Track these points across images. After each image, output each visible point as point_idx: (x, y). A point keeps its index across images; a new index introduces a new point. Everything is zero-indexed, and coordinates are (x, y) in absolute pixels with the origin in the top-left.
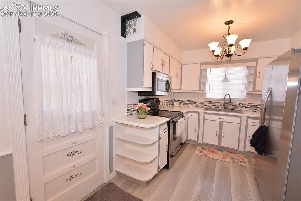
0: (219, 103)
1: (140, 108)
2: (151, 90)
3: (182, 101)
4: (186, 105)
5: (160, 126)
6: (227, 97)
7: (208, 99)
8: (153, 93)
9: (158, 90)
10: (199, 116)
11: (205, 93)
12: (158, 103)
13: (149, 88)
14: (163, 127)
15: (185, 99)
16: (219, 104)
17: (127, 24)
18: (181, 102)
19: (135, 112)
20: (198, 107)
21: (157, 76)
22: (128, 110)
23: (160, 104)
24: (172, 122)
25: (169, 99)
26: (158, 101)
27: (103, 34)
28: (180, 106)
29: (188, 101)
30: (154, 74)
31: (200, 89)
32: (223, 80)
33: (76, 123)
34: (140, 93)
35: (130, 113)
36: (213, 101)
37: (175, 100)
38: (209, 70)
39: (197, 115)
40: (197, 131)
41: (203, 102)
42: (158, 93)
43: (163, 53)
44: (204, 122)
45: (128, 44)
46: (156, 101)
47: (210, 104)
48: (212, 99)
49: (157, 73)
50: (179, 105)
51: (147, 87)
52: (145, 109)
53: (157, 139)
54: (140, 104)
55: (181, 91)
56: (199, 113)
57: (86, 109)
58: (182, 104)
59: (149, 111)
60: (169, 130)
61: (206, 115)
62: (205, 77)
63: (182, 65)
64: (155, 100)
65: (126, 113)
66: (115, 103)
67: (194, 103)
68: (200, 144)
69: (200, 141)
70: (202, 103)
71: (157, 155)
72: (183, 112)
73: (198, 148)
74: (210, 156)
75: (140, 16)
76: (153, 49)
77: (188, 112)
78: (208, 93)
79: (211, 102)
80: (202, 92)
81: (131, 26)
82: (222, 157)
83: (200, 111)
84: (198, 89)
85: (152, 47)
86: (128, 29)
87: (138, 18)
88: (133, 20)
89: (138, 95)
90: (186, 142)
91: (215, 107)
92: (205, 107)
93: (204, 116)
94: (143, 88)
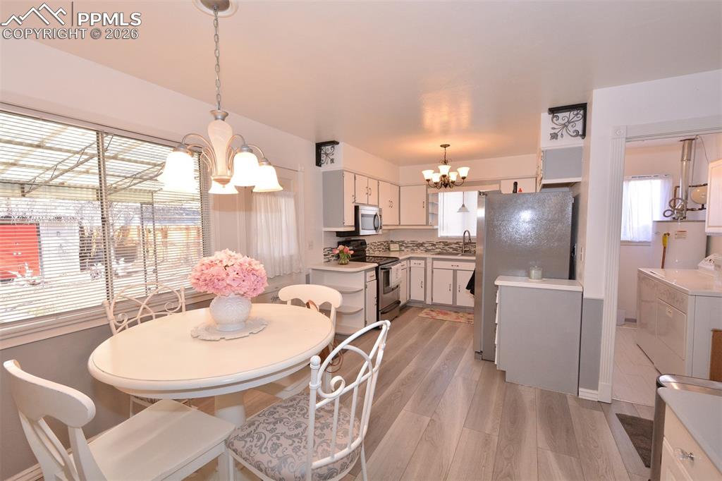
0: (457, 243)
1: (341, 252)
2: (353, 229)
3: (403, 242)
4: (409, 249)
5: (366, 271)
6: (467, 234)
7: (442, 238)
8: (356, 232)
9: (362, 229)
10: (426, 264)
11: (437, 229)
12: (364, 246)
13: (351, 226)
14: (369, 274)
15: (408, 239)
16: (458, 246)
17: (322, 152)
18: (402, 244)
19: (334, 259)
20: (427, 251)
21: (360, 211)
22: (325, 255)
23: (366, 248)
24: (382, 269)
25: (382, 239)
26: (364, 243)
27: (299, 170)
28: (400, 250)
29: (413, 243)
30: (357, 209)
31: (427, 224)
32: (460, 209)
33: (279, 267)
34: (339, 234)
35: (327, 260)
36: (449, 241)
37: (392, 241)
38: (441, 195)
39: (422, 262)
40: (423, 286)
41: (435, 243)
42: (362, 232)
43: (368, 177)
44: (433, 272)
45: (324, 173)
46: (361, 244)
47: (445, 245)
48: (447, 238)
49: (360, 207)
50: (398, 249)
51: (348, 225)
52: (347, 252)
53: (363, 287)
54: (341, 247)
55: (400, 227)
56: (425, 259)
57: (284, 254)
58: (403, 248)
59: (352, 255)
60: (377, 279)
61: (435, 262)
62: (435, 205)
63: (400, 187)
64: (360, 242)
65: (323, 260)
66: (311, 246)
67: (422, 245)
68: (428, 306)
69: (429, 301)
70: (434, 245)
71: (363, 307)
72: (400, 258)
73: (425, 310)
74: (438, 318)
75: (338, 143)
76: (355, 177)
77: (409, 259)
78: (442, 228)
79: (446, 243)
80: (431, 227)
81: (327, 155)
82: (455, 317)
83: (429, 256)
84: (425, 224)
85: (353, 175)
86: (323, 157)
87: (336, 146)
88: (329, 147)
89: (337, 236)
90: (408, 305)
91: (451, 250)
92: (438, 250)
93: (432, 263)
94: (344, 227)
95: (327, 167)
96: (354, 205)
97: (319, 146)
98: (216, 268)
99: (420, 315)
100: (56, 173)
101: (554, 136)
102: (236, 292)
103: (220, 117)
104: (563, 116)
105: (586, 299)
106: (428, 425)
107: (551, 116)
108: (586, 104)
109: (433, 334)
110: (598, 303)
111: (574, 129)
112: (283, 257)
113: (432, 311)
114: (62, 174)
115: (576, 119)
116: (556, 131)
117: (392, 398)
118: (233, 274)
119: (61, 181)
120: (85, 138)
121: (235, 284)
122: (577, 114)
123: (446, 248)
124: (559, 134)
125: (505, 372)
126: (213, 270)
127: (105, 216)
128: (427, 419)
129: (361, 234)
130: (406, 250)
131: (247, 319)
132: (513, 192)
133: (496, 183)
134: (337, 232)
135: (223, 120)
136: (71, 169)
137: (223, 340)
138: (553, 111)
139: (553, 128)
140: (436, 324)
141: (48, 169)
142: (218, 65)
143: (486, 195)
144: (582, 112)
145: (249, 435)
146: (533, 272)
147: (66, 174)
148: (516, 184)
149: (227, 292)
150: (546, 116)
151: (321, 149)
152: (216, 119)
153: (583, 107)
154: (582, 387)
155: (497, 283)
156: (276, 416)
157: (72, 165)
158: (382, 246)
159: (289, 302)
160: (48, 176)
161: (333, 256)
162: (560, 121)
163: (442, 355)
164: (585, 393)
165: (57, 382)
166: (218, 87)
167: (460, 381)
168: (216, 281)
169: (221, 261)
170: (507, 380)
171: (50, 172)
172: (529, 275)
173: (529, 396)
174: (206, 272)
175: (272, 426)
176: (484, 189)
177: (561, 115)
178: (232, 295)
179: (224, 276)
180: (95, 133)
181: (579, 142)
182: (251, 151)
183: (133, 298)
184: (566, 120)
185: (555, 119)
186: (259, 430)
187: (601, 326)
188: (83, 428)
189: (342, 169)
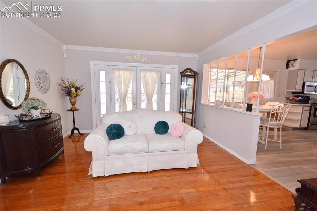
8: (302, 93)
9: (306, 91)
12: (308, 99)
13: (300, 90)
14: (306, 108)
22: (285, 100)
24: (314, 107)
27: (278, 71)
30: (304, 83)
35: (287, 102)
43: (314, 70)
45: (289, 71)
49: (306, 83)
52: (296, 99)
53: (301, 112)
60: (310, 110)
66: (279, 96)
81: (291, 64)
85: (304, 70)
86: (290, 65)
87: (296, 61)
88: (293, 62)
94: (295, 90)
95: (291, 69)
97: (288, 62)
112: (268, 98)
129: (305, 93)
134: (293, 92)
151: (289, 63)
161: (289, 101)
189: (298, 69)
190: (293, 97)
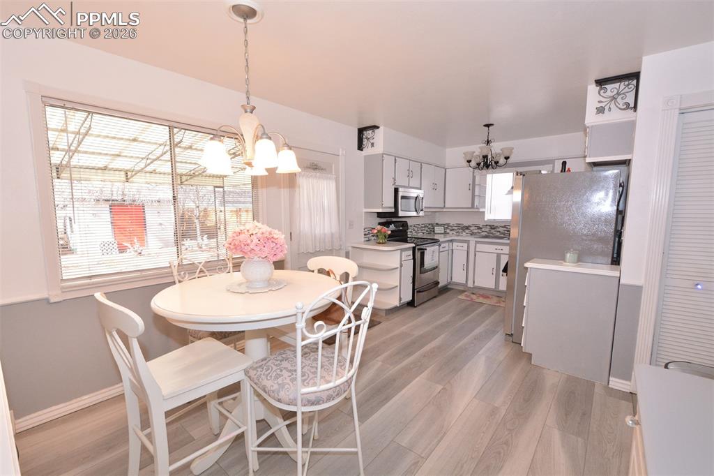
0: (504, 226)
1: (380, 231)
2: (393, 210)
3: (448, 225)
4: (454, 232)
5: (402, 250)
7: (488, 221)
8: (395, 214)
9: (402, 210)
10: (468, 247)
11: (484, 212)
12: (406, 228)
13: (390, 208)
14: (405, 253)
15: (453, 221)
16: (505, 229)
17: (364, 137)
18: (447, 226)
19: (373, 238)
20: (472, 234)
21: (400, 193)
22: (365, 235)
23: (408, 229)
24: (419, 249)
25: (427, 221)
26: (405, 225)
27: (340, 154)
28: (445, 233)
29: (458, 225)
30: (396, 191)
31: (473, 207)
32: (508, 192)
33: (320, 243)
34: (380, 215)
35: (367, 239)
36: (496, 224)
37: (437, 224)
38: (488, 177)
39: (466, 245)
40: (465, 269)
41: (481, 226)
42: (402, 213)
43: (410, 160)
44: (475, 255)
45: (365, 156)
46: (402, 226)
47: (491, 228)
48: (494, 221)
49: (400, 189)
50: (443, 232)
51: (388, 206)
52: (385, 232)
53: (399, 266)
55: (445, 210)
56: (468, 242)
58: (448, 231)
60: (414, 258)
61: (478, 245)
62: (483, 187)
63: (446, 170)
64: (401, 223)
65: (362, 239)
66: (351, 225)
67: (467, 228)
68: (469, 289)
69: (470, 284)
70: (479, 228)
71: (398, 284)
72: (441, 240)
73: (466, 293)
74: (477, 301)
75: (378, 127)
76: (395, 160)
77: (452, 241)
78: (489, 212)
79: (492, 226)
80: (477, 210)
81: (368, 139)
82: (495, 301)
83: (472, 240)
84: (470, 206)
85: (394, 158)
86: (365, 142)
87: (376, 131)
88: (370, 132)
89: (378, 217)
90: (449, 287)
91: (498, 234)
92: (484, 234)
93: (475, 247)
94: (383, 208)
95: (368, 151)
96: (393, 187)
97: (361, 131)
98: (243, 235)
99: (460, 297)
100: (149, 161)
101: (600, 110)
102: (259, 255)
103: (248, 110)
104: (612, 88)
105: (624, 285)
106: (439, 392)
107: (598, 88)
108: (639, 72)
109: (468, 315)
110: (637, 290)
111: (625, 101)
113: (473, 294)
114: (152, 162)
115: (627, 90)
116: (603, 105)
117: (411, 366)
118: (256, 241)
119: (154, 168)
120: (161, 133)
121: (257, 249)
122: (628, 85)
123: (493, 231)
124: (607, 108)
125: (531, 354)
126: (242, 237)
127: (176, 195)
128: (440, 387)
129: (400, 215)
130: (451, 233)
131: (270, 279)
132: (562, 171)
133: (549, 164)
134: (378, 213)
135: (252, 113)
136: (158, 159)
137: (247, 294)
138: (600, 83)
139: (600, 102)
140: (474, 305)
141: (142, 159)
142: (247, 66)
143: (524, 175)
144: (635, 82)
145: (260, 366)
146: (568, 255)
147: (155, 162)
148: (564, 164)
149: (252, 256)
150: (593, 89)
151: (363, 134)
152: (246, 112)
153: (636, 76)
154: (614, 377)
155: (527, 265)
156: (284, 356)
157: (158, 155)
158: (426, 228)
159: (316, 271)
160: (142, 165)
161: (373, 236)
162: (609, 93)
163: (471, 335)
164: (616, 383)
165: (122, 306)
166: (247, 85)
167: (483, 359)
168: (243, 245)
169: (248, 231)
170: (532, 363)
171: (144, 161)
172: (564, 259)
173: (552, 380)
174: (236, 238)
175: (279, 362)
176: (521, 169)
177: (609, 87)
178: (256, 259)
179: (249, 242)
180: (168, 128)
181: (629, 115)
182: (270, 138)
183: (196, 262)
184: (616, 91)
185: (602, 91)
186: (268, 364)
187: (639, 313)
188: (137, 338)
189: (382, 152)
190: (379, 227)
